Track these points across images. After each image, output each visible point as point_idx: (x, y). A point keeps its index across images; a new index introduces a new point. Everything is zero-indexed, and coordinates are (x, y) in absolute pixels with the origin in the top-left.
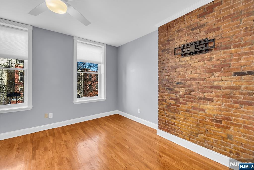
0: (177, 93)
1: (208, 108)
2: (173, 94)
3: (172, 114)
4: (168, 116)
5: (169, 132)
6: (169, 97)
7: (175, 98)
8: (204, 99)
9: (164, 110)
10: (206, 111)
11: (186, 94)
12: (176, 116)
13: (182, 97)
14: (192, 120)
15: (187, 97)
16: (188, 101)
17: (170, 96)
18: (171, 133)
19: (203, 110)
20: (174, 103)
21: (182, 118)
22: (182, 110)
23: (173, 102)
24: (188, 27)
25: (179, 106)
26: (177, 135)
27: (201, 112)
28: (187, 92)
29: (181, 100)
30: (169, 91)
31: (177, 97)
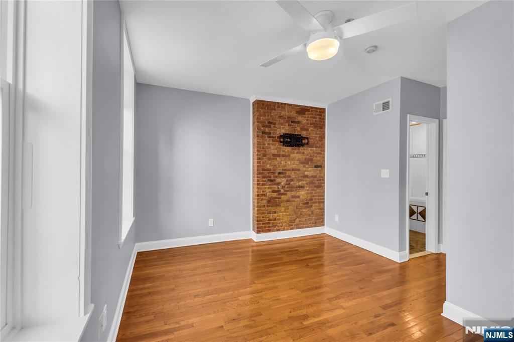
0: (279, 184)
1: (301, 194)
2: (275, 186)
3: (273, 209)
4: (269, 213)
5: (269, 231)
6: (270, 190)
7: (277, 189)
8: (299, 187)
9: (264, 206)
10: (301, 197)
11: (287, 185)
12: (277, 209)
13: (283, 187)
14: (291, 208)
15: (287, 188)
16: (288, 191)
17: (271, 188)
18: (273, 231)
19: (299, 197)
20: (276, 195)
21: (283, 209)
22: (283, 201)
23: (275, 195)
24: (289, 118)
25: (280, 198)
26: (279, 230)
27: (297, 199)
28: (288, 182)
29: (282, 191)
30: (269, 183)
31: (278, 188)
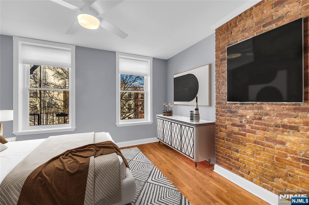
0: (242, 116)
1: (290, 141)
2: (236, 119)
3: (234, 146)
4: (230, 148)
5: (231, 169)
6: (230, 122)
7: (239, 123)
8: (284, 126)
9: (223, 139)
10: (288, 144)
11: (255, 119)
12: (241, 148)
13: (248, 122)
14: (264, 156)
15: (256, 123)
16: (258, 129)
17: (231, 120)
18: (234, 172)
19: (283, 143)
20: (238, 130)
21: (249, 152)
22: (249, 141)
23: (236, 129)
24: (257, 23)
25: (245, 135)
26: (242, 176)
27: (278, 146)
28: (257, 116)
29: (248, 127)
30: (229, 114)
31: (241, 122)
